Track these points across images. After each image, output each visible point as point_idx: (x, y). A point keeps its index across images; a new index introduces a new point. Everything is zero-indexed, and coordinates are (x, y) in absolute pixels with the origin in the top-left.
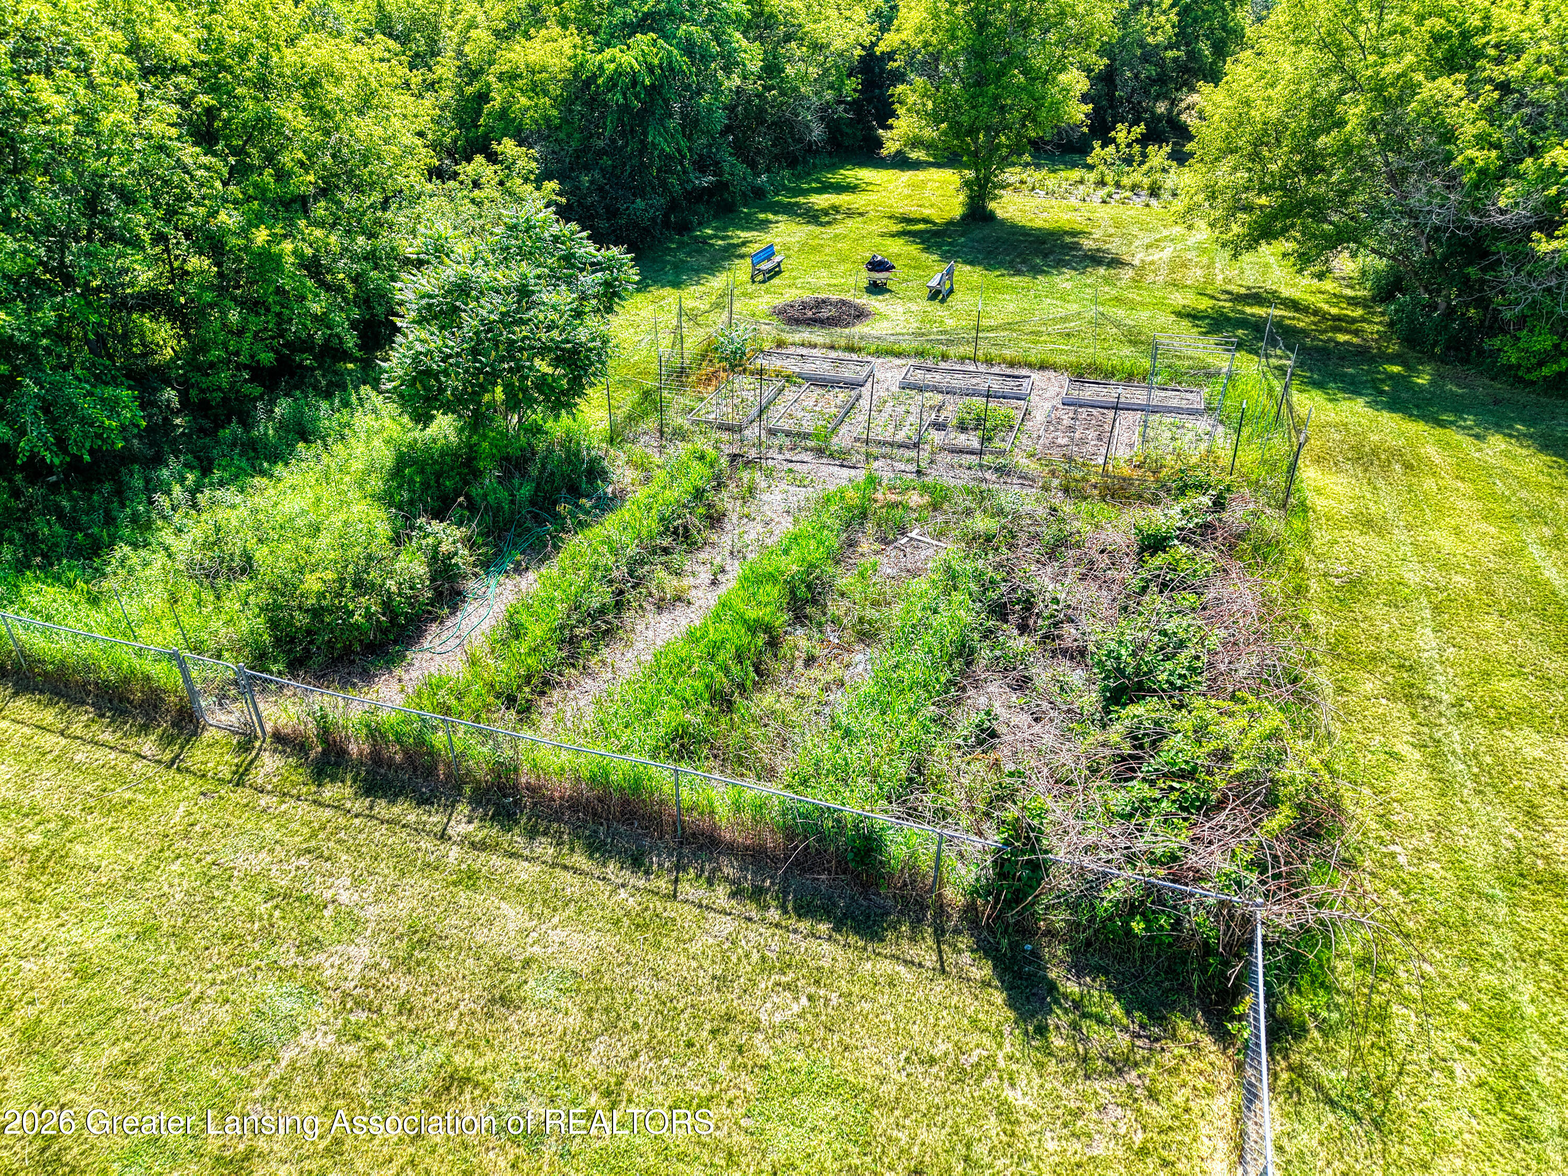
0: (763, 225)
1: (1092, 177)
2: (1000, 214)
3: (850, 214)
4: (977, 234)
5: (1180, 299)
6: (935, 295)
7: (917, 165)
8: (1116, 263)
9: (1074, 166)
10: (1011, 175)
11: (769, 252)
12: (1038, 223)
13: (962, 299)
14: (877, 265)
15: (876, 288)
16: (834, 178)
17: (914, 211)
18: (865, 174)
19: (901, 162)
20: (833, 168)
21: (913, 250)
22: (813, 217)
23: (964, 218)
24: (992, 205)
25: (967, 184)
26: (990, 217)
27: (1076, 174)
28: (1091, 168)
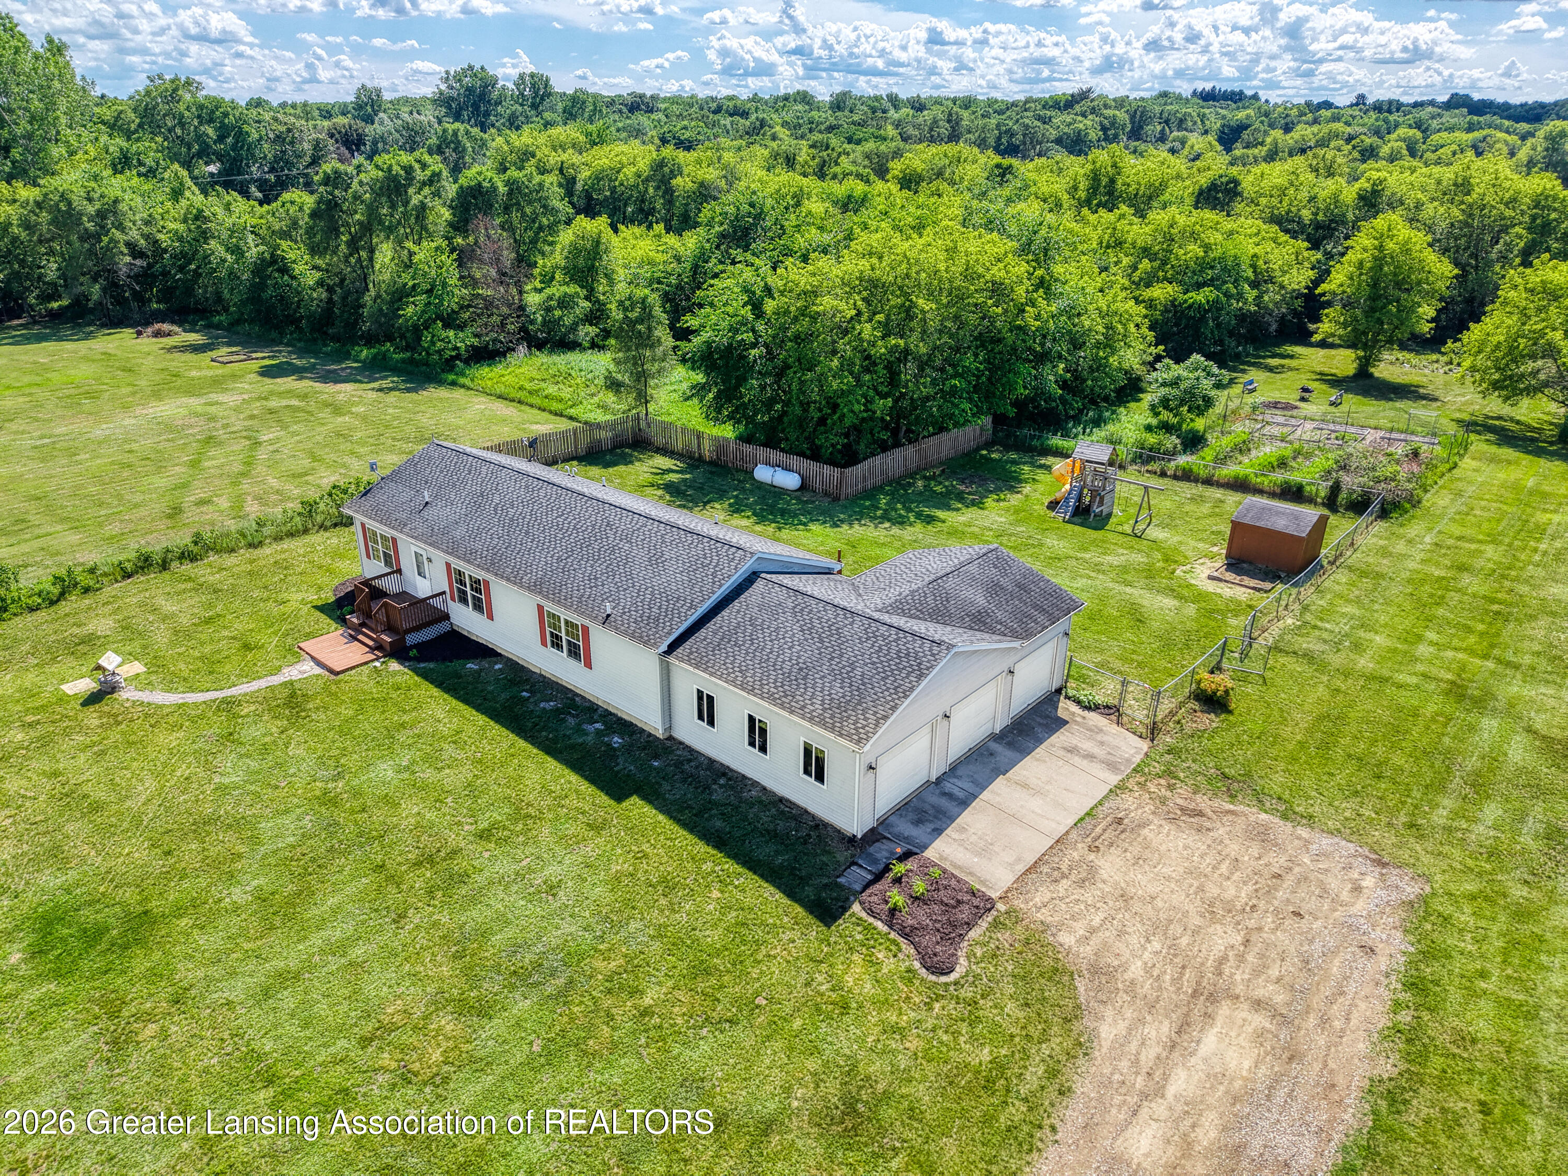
0: (1244, 371)
1: (1445, 359)
2: (1376, 374)
3: (1291, 369)
4: (1361, 382)
5: (1458, 415)
6: (1332, 404)
7: (1332, 346)
8: (1436, 400)
9: (1433, 351)
10: (1386, 355)
11: (1251, 382)
12: (1399, 380)
13: (1344, 408)
14: (1305, 390)
15: (1303, 399)
16: (1278, 350)
17: (1326, 370)
18: (1298, 349)
19: (1323, 344)
20: (1278, 345)
21: (1324, 387)
22: (1271, 369)
23: (1355, 376)
24: (1372, 370)
25: (1358, 358)
26: (1371, 376)
27: (1434, 357)
28: (1444, 354)
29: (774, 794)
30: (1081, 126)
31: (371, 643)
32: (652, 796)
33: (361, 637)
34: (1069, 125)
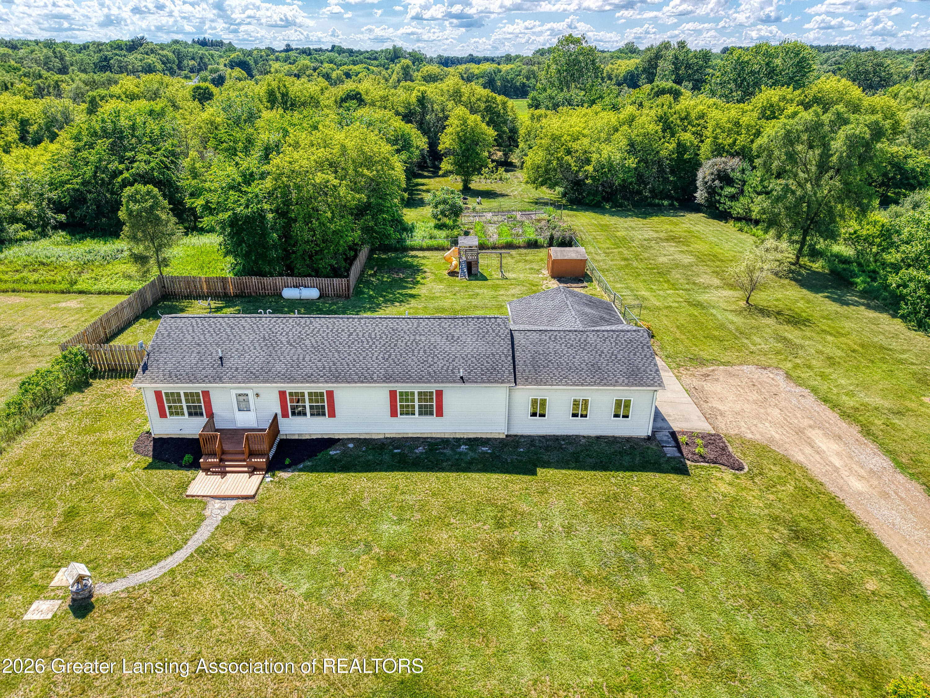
24: (469, 186)
29: (589, 437)
30: (149, 61)
31: (246, 469)
32: (546, 465)
33: (228, 469)
34: (141, 60)
